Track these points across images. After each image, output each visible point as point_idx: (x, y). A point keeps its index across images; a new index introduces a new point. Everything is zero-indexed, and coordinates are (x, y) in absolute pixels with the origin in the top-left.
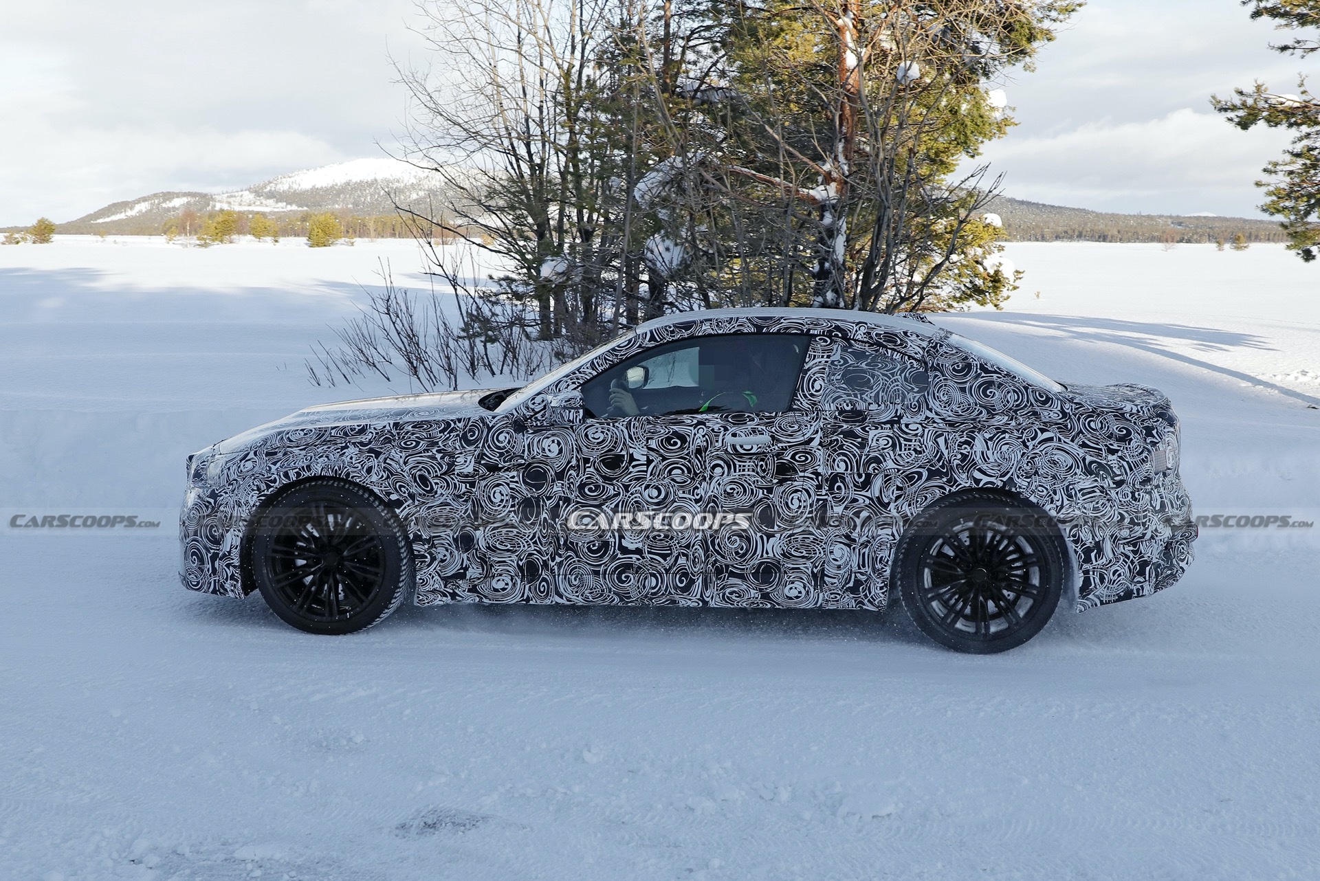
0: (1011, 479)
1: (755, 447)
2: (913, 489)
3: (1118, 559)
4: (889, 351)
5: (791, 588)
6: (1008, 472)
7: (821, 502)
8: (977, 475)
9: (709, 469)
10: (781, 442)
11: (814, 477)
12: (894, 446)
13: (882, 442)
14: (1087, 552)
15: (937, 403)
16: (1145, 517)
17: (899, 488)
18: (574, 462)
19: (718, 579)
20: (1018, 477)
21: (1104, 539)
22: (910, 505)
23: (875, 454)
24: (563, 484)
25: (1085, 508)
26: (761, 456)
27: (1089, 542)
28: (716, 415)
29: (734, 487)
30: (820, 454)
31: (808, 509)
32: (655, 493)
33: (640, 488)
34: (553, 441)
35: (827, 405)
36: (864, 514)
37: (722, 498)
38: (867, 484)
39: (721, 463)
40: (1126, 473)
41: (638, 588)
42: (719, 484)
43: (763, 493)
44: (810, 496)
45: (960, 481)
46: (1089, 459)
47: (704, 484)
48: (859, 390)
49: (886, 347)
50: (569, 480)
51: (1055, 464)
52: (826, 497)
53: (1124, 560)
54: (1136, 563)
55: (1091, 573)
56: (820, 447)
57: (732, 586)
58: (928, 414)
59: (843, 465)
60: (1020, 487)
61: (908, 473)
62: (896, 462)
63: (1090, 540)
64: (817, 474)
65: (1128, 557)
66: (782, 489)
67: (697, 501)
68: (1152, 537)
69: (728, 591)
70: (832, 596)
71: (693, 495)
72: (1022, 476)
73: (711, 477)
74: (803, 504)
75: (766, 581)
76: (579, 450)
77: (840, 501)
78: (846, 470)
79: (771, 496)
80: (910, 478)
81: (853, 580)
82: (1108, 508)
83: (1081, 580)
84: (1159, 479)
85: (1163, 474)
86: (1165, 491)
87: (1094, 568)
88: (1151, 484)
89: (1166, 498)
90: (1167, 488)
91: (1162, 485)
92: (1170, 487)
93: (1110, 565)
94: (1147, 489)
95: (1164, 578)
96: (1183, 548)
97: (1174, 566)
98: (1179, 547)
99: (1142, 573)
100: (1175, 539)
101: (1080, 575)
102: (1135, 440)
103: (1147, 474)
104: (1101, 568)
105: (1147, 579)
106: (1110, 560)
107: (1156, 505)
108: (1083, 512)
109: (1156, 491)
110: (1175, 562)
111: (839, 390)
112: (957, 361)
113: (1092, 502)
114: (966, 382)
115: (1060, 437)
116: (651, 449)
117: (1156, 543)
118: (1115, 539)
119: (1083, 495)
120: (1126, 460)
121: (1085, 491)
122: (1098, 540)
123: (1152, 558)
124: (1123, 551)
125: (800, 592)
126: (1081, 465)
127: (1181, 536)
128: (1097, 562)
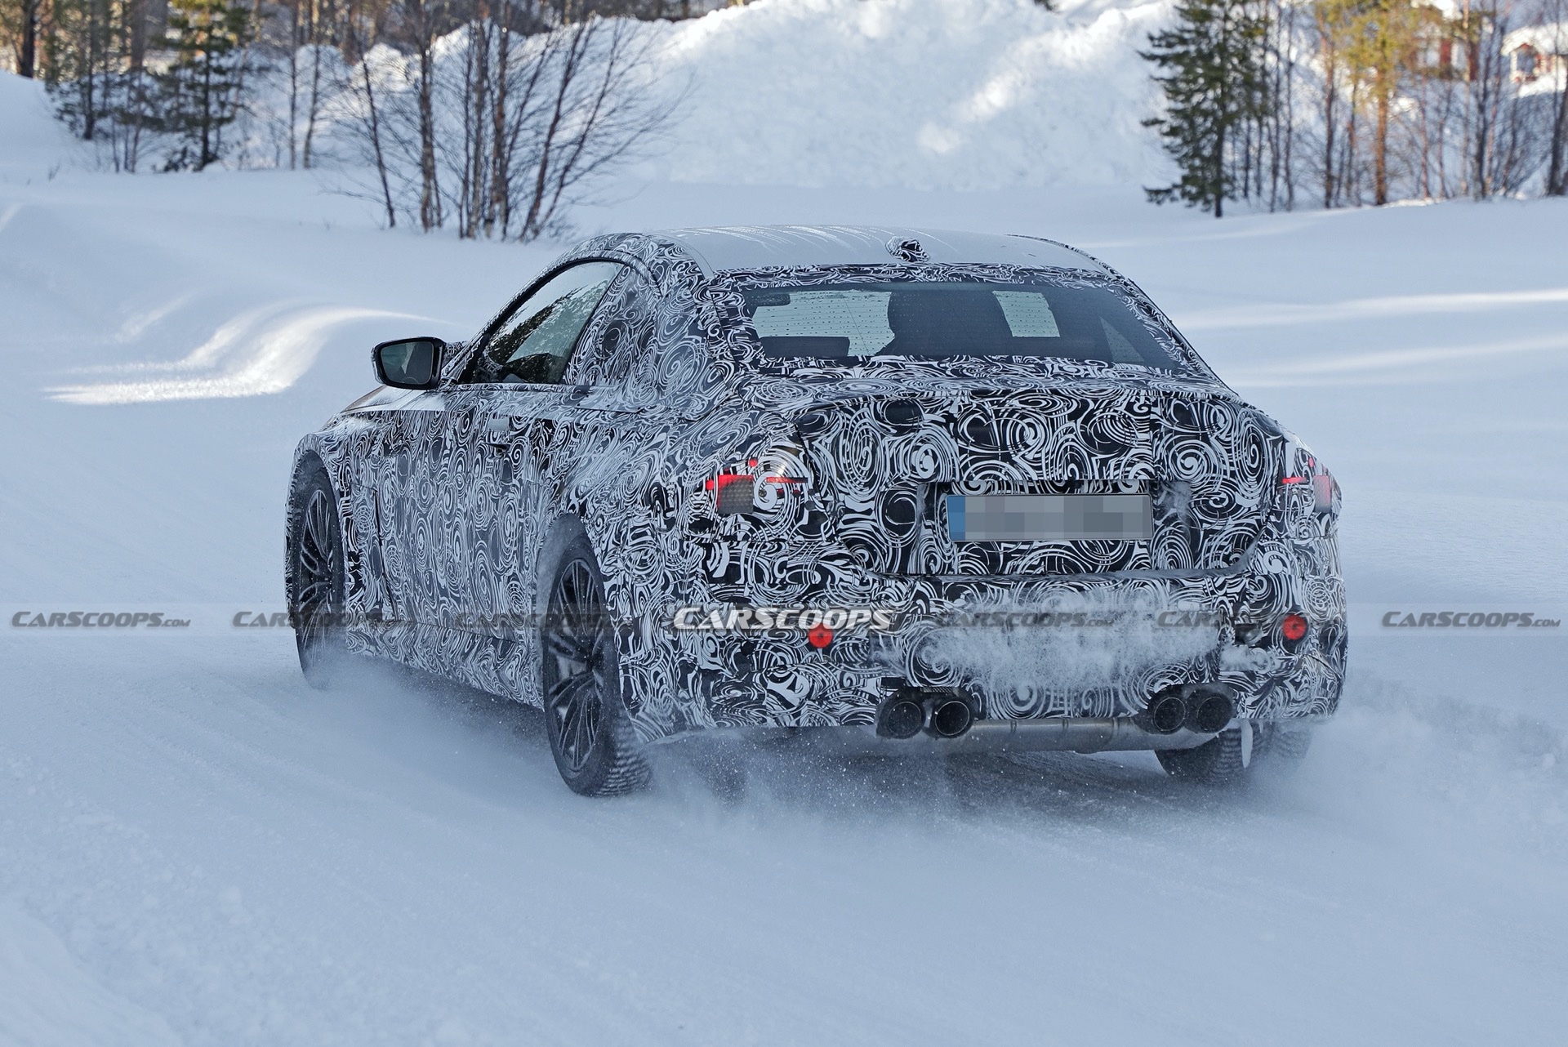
3: (658, 654)
8: (573, 493)
14: (625, 632)
16: (690, 585)
17: (548, 511)
20: (592, 500)
21: (644, 615)
25: (630, 560)
27: (627, 617)
37: (476, 513)
39: (480, 457)
40: (678, 508)
41: (447, 650)
43: (494, 509)
44: (516, 518)
53: (664, 656)
54: (677, 663)
55: (631, 671)
59: (532, 468)
60: (587, 516)
61: (553, 486)
63: (629, 615)
65: (669, 652)
66: (503, 503)
67: (465, 516)
69: (482, 664)
70: (526, 684)
74: (512, 529)
82: (656, 564)
83: (622, 680)
84: (738, 527)
85: (746, 518)
86: (750, 550)
87: (632, 663)
88: (714, 532)
89: (746, 561)
90: (758, 546)
91: (746, 538)
92: (769, 545)
93: (649, 661)
94: (702, 539)
95: (726, 701)
96: (782, 659)
97: (751, 685)
98: (772, 655)
99: (683, 683)
100: (759, 637)
101: (621, 672)
102: (717, 454)
103: (697, 512)
104: (640, 666)
105: (692, 695)
106: (650, 654)
107: (716, 568)
108: (627, 566)
109: (725, 545)
110: (756, 678)
111: (595, 354)
112: (679, 312)
113: (640, 550)
114: (665, 347)
115: (668, 443)
116: (455, 432)
117: (698, 632)
118: (657, 619)
119: (634, 537)
120: (683, 484)
121: (637, 531)
122: (636, 616)
123: (696, 659)
124: (663, 641)
125: (512, 674)
126: (646, 487)
127: (770, 634)
128: (635, 652)
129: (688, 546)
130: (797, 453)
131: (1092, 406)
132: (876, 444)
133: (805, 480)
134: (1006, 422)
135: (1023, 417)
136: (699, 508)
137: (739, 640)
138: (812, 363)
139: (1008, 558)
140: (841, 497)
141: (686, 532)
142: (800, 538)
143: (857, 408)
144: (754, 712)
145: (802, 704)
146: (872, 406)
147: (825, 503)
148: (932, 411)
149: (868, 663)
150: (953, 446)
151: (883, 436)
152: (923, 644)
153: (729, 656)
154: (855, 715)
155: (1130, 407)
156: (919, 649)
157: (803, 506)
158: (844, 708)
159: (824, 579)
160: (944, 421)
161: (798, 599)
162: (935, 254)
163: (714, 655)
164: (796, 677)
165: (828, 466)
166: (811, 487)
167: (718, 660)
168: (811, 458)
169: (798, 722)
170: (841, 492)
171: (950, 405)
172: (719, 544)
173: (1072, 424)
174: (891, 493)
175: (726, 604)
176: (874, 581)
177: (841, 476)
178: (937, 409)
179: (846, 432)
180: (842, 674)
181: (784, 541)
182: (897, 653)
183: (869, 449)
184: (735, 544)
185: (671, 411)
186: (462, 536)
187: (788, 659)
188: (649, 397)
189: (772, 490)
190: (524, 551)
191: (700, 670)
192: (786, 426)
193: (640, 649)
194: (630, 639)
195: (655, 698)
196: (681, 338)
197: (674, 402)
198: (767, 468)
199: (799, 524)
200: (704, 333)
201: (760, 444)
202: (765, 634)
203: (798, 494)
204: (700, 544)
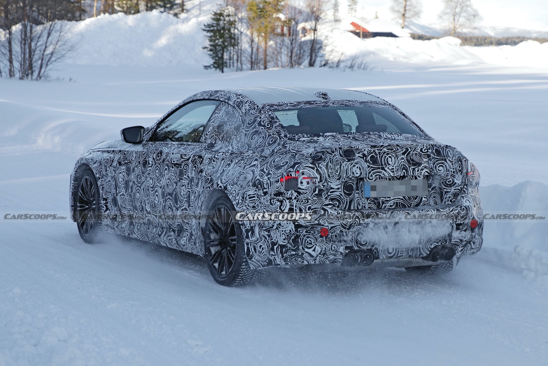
0: (227, 185)
1: (176, 160)
2: (205, 188)
3: (261, 239)
4: (237, 111)
5: (183, 240)
6: (228, 181)
7: (189, 193)
8: (219, 182)
9: (164, 170)
10: (182, 158)
11: (188, 178)
12: (209, 164)
13: (207, 161)
14: (247, 231)
15: (235, 142)
20: (229, 185)
21: (255, 225)
23: (202, 167)
24: (134, 175)
25: (249, 206)
26: (177, 165)
29: (169, 181)
30: (190, 166)
31: (186, 196)
32: (152, 182)
33: (149, 179)
34: (135, 152)
35: (209, 140)
37: (166, 187)
39: (167, 167)
40: (269, 188)
42: (166, 179)
43: (175, 186)
44: (186, 189)
46: (257, 178)
47: (162, 178)
48: (220, 133)
49: (236, 109)
50: (135, 173)
51: (245, 179)
52: (190, 190)
53: (264, 240)
54: (270, 242)
55: (250, 245)
56: (191, 162)
57: (171, 236)
59: (194, 173)
60: (228, 190)
61: (206, 179)
62: (206, 172)
63: (248, 225)
65: (266, 238)
66: (179, 184)
67: (161, 188)
68: (277, 228)
69: (169, 238)
70: (192, 246)
71: (160, 184)
72: (231, 184)
73: (164, 175)
74: (184, 193)
75: (179, 235)
76: (139, 157)
77: (193, 193)
79: (177, 187)
82: (260, 208)
83: (246, 248)
84: (292, 194)
85: (295, 191)
86: (297, 203)
87: (251, 242)
88: (283, 196)
89: (296, 207)
90: (300, 201)
91: (295, 198)
92: (304, 201)
93: (258, 241)
94: (279, 199)
95: (289, 256)
96: (310, 240)
97: (299, 250)
98: (306, 239)
99: (272, 249)
100: (301, 233)
101: (245, 245)
102: (283, 169)
103: (277, 190)
104: (254, 243)
105: (276, 254)
106: (258, 239)
107: (285, 209)
108: (247, 208)
109: (288, 201)
110: (301, 247)
111: (214, 132)
112: (252, 118)
113: (253, 203)
114: (248, 131)
115: (259, 165)
116: (154, 159)
117: (279, 232)
118: (261, 227)
119: (250, 198)
120: (270, 180)
121: (251, 196)
122: (252, 226)
123: (278, 241)
124: (264, 234)
125: (184, 242)
126: (253, 180)
127: (306, 232)
128: (251, 238)
129: (273, 201)
130: (313, 168)
131: (410, 150)
132: (341, 165)
133: (317, 178)
134: (382, 156)
135: (388, 154)
136: (278, 188)
137: (294, 234)
138: (305, 136)
139: (383, 203)
140: (329, 183)
141: (272, 196)
142: (315, 198)
143: (333, 152)
144: (299, 259)
145: (317, 256)
146: (338, 151)
147: (324, 186)
148: (359, 153)
149: (340, 241)
150: (366, 165)
151: (343, 162)
152: (358, 234)
153: (290, 240)
154: (335, 259)
155: (421, 150)
156: (357, 236)
157: (316, 187)
158: (332, 257)
159: (325, 213)
160: (362, 156)
161: (316, 220)
162: (332, 97)
163: (284, 239)
164: (315, 247)
165: (325, 173)
166: (319, 180)
167: (286, 241)
168: (318, 170)
169: (315, 262)
170: (329, 182)
171: (364, 151)
172: (285, 201)
173: (403, 156)
174: (346, 182)
175: (289, 222)
176: (342, 213)
177: (329, 176)
178: (360, 152)
179: (331, 161)
180: (332, 245)
181: (309, 199)
182: (350, 238)
183: (338, 167)
184: (291, 200)
185: (256, 153)
186: (159, 195)
187: (313, 241)
188: (244, 148)
189: (305, 182)
190: (190, 201)
191: (279, 245)
192: (308, 159)
193: (254, 237)
194: (250, 234)
195: (260, 254)
196: (255, 127)
197: (256, 150)
198: (303, 174)
199: (315, 193)
200: (264, 126)
201: (299, 166)
202: (304, 232)
203: (314, 183)
204: (278, 201)
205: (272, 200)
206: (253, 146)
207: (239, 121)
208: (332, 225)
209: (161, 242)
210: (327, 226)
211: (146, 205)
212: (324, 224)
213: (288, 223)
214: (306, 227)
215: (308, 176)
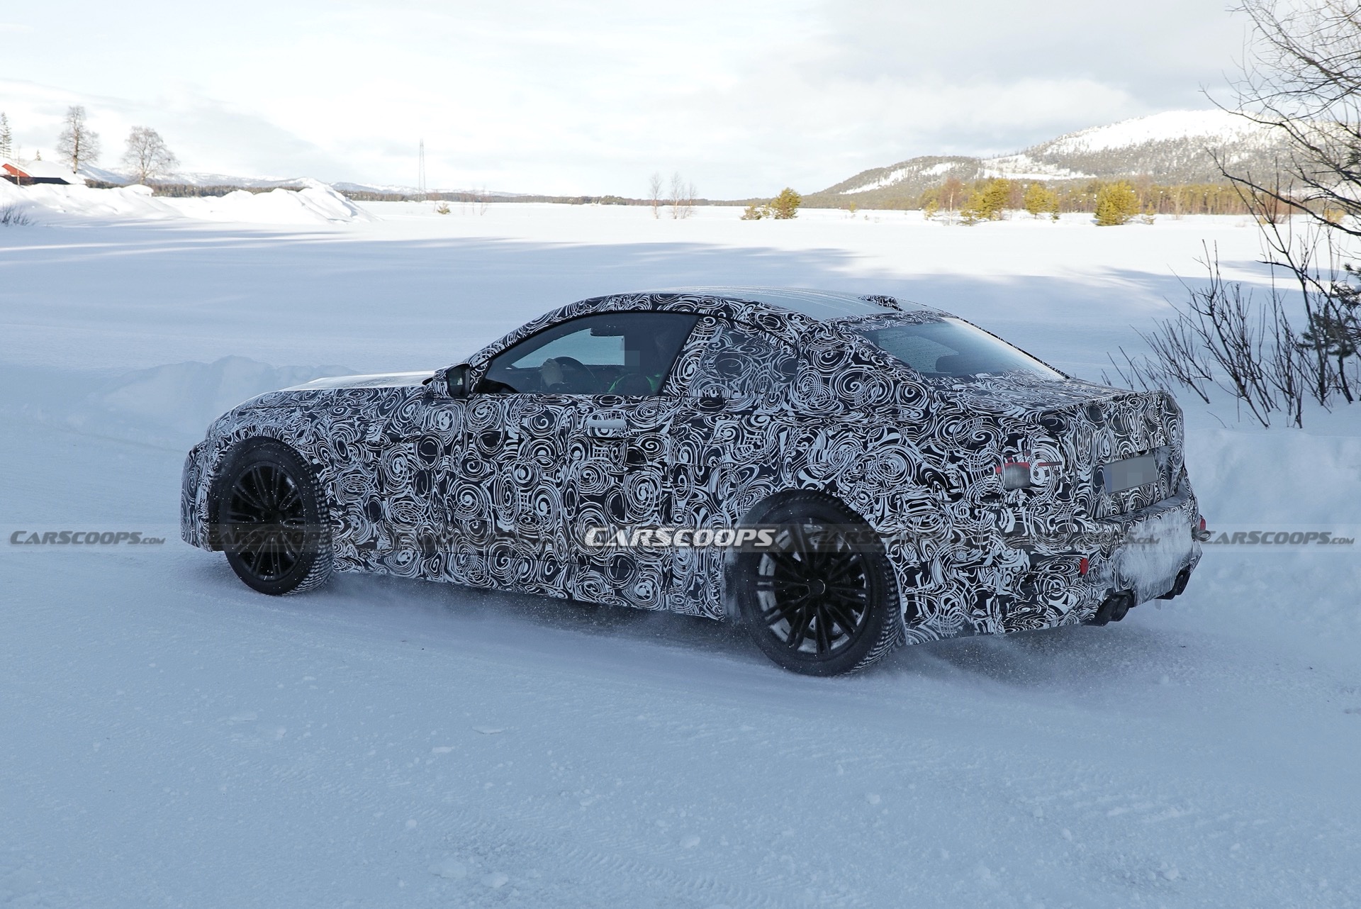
0: (833, 482)
1: (611, 431)
2: (744, 486)
3: (950, 586)
4: (768, 335)
5: (641, 587)
6: (834, 474)
7: (666, 495)
8: (802, 475)
9: (569, 452)
10: (634, 427)
11: (661, 467)
12: (736, 439)
13: (727, 433)
14: (911, 573)
15: (797, 394)
16: (986, 539)
17: (732, 485)
18: (460, 437)
19: (581, 570)
20: (842, 481)
21: (932, 560)
22: (738, 505)
23: (717, 446)
24: (450, 459)
25: (911, 522)
26: (617, 441)
27: (913, 561)
28: (590, 396)
29: (590, 472)
30: (668, 442)
31: (655, 502)
32: (523, 474)
33: (511, 468)
34: (447, 415)
35: (695, 391)
36: (703, 512)
37: (579, 483)
38: (705, 479)
39: (580, 446)
40: (965, 486)
41: (512, 572)
42: (577, 469)
43: (615, 482)
44: (656, 488)
45: (784, 481)
46: (925, 465)
47: (564, 467)
48: (727, 376)
49: (764, 330)
50: (454, 455)
51: (887, 469)
52: (670, 490)
53: (958, 588)
54: (973, 592)
55: (917, 598)
56: (668, 435)
57: (591, 578)
58: (785, 406)
59: (686, 455)
60: (841, 492)
61: (742, 468)
62: (734, 456)
63: (915, 560)
64: (663, 464)
65: (964, 585)
66: (631, 478)
67: (558, 485)
68: (994, 564)
69: (586, 583)
70: (677, 599)
71: (555, 479)
72: (847, 479)
73: (571, 461)
74: (650, 496)
75: (621, 577)
76: (466, 425)
77: (683, 495)
78: (689, 462)
79: (622, 485)
80: (742, 474)
81: (693, 583)
82: (942, 525)
83: (905, 605)
84: (1017, 496)
85: (1024, 491)
86: (1027, 512)
87: (920, 593)
88: (1001, 502)
89: (1027, 520)
90: (1033, 509)
91: (1024, 504)
92: (1040, 508)
93: (940, 591)
94: (992, 507)
95: (1017, 616)
96: (1057, 584)
97: (1037, 603)
98: (1050, 582)
99: (981, 605)
100: (1041, 570)
101: (904, 600)
102: (988, 448)
103: (989, 489)
104: (929, 595)
105: (989, 613)
106: (940, 587)
107: (1006, 526)
108: (908, 526)
109: (1010, 510)
110: (1040, 598)
111: (709, 375)
112: (830, 348)
113: (921, 516)
114: (831, 373)
115: (907, 439)
116: (523, 428)
117: (999, 571)
118: (947, 562)
119: (911, 507)
120: (967, 470)
121: (914, 503)
122: (924, 561)
123: (995, 588)
124: (957, 577)
125: (648, 592)
126: (914, 472)
127: (1050, 568)
128: (923, 585)
129: (980, 512)
130: (1054, 445)
133: (1060, 463)
134: (1124, 416)
135: (1130, 412)
136: (992, 486)
137: (1024, 574)
140: (1078, 472)
141: (978, 502)
142: (1059, 502)
144: (1036, 621)
145: (1068, 613)
146: (1081, 410)
147: (1070, 477)
149: (1099, 581)
152: (1120, 564)
153: (1017, 585)
154: (1088, 615)
156: (1119, 568)
157: (1059, 481)
158: (1087, 612)
159: (1080, 529)
160: (1109, 417)
163: (1008, 585)
164: (1068, 596)
165: (1072, 453)
166: (1064, 468)
167: (1009, 588)
168: (1063, 448)
169: (1061, 624)
170: (1078, 469)
172: (1005, 510)
173: (1142, 415)
174: (1097, 467)
175: (1018, 550)
176: (1101, 526)
177: (1078, 459)
179: (1079, 429)
180: (1093, 590)
181: (1049, 504)
182: (1110, 572)
183: (1089, 440)
184: (1017, 509)
185: (877, 417)
186: (552, 498)
187: (1062, 584)
188: (833, 407)
189: (1041, 471)
190: (673, 510)
191: (997, 596)
192: (1036, 428)
193: (929, 583)
194: (918, 577)
195: (944, 616)
196: (847, 366)
197: (874, 411)
198: (1038, 456)
199: (1057, 493)
200: (870, 363)
201: (1026, 440)
202: (1048, 567)
203: (1057, 473)
204: (991, 510)
205: (976, 511)
206: (858, 402)
207: (785, 353)
208: (1092, 552)
209: (549, 590)
210: (1085, 554)
211: (496, 518)
212: (1081, 551)
213: (1016, 554)
214: (1051, 558)
215: (1047, 459)
